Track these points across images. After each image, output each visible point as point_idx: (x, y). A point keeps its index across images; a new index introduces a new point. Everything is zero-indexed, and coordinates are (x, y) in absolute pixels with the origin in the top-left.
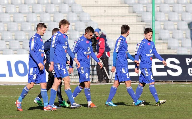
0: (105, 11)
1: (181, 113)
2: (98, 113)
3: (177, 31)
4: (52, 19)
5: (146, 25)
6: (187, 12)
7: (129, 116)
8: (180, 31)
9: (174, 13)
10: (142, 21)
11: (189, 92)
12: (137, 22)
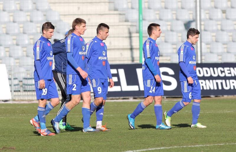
0: (79, 8)
1: (176, 138)
2: (71, 139)
3: (171, 33)
4: (11, 19)
5: (131, 26)
6: (182, 8)
7: (110, 142)
8: (174, 33)
9: (166, 10)
10: (127, 21)
11: (186, 111)
12: (120, 21)
